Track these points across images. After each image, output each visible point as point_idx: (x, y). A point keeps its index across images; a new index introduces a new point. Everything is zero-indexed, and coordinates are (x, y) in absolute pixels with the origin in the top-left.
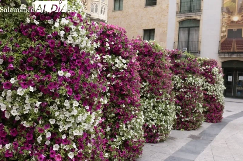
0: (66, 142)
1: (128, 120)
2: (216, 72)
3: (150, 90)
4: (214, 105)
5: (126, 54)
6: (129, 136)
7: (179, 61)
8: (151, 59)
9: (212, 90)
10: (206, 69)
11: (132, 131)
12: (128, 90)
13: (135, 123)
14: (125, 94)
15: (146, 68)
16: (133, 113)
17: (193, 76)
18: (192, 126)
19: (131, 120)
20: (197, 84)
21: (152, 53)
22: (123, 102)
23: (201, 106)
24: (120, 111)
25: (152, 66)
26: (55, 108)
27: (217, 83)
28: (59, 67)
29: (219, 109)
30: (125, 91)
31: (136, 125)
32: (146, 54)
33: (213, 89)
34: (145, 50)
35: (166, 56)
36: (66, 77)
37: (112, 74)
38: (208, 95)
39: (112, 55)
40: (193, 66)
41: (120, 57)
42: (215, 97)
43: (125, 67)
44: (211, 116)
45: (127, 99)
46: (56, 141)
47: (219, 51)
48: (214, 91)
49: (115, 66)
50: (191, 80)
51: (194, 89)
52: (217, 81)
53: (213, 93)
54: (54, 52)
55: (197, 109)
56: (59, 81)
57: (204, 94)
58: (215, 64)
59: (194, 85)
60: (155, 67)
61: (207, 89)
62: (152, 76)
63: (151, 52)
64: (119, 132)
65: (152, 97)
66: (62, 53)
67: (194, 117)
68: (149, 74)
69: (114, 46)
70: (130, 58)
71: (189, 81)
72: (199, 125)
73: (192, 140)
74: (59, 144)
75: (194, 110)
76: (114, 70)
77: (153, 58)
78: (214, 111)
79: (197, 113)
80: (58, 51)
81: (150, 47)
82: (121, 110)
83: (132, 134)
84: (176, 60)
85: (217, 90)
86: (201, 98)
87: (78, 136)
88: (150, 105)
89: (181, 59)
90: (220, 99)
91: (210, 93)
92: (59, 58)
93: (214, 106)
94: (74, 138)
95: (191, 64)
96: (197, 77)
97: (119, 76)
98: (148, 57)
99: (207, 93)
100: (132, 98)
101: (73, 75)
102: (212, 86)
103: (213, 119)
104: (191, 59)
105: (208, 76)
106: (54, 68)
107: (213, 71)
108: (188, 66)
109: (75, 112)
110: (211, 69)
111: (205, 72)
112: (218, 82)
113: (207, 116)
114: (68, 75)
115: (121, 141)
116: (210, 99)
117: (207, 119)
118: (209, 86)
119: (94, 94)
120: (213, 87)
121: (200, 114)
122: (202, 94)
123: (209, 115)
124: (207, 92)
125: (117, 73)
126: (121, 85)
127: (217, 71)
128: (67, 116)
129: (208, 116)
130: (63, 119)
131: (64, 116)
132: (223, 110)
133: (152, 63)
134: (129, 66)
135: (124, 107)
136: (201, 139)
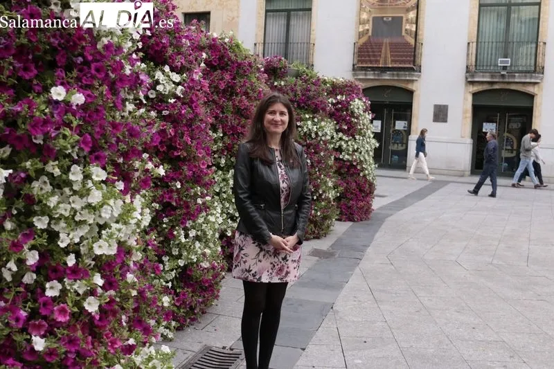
0: (76, 273)
1: (190, 219)
2: (358, 108)
3: (226, 149)
4: (356, 182)
5: (179, 61)
6: (193, 257)
7: (283, 83)
8: (227, 77)
9: (351, 149)
10: (338, 103)
11: (197, 244)
12: (186, 147)
13: (204, 225)
14: (179, 156)
15: (216, 97)
16: (199, 201)
17: (314, 118)
18: (314, 229)
19: (197, 217)
20: (323, 136)
21: (229, 63)
22: (175, 177)
23: (330, 184)
24: (171, 198)
25: (230, 92)
26: (43, 187)
27: (360, 134)
28: (49, 81)
29: (365, 191)
30: (181, 150)
31: (207, 230)
32: (216, 64)
33: (353, 148)
34: (212, 56)
35: (258, 69)
36: (72, 106)
37: (149, 108)
38: (342, 160)
39: (148, 62)
40: (314, 95)
41: (167, 69)
42: (357, 164)
43: (179, 90)
44: (349, 208)
45: (185, 168)
46: (50, 272)
47: (354, 65)
48: (354, 151)
49: (155, 89)
50: (310, 128)
51: (316, 147)
52: (361, 129)
53: (352, 155)
54: (37, 41)
55: (324, 192)
56: (55, 115)
57: (336, 159)
58: (356, 91)
59: (315, 138)
60: (236, 96)
61: (340, 146)
62: (230, 116)
63: (226, 60)
64: (171, 249)
65: (230, 166)
66: (57, 42)
67: (316, 210)
68: (223, 113)
69: (152, 41)
70: (188, 70)
71: (305, 130)
72: (328, 227)
73: (318, 261)
74: (61, 281)
75: (318, 195)
76: (152, 99)
77: (231, 75)
78: (356, 195)
79: (323, 200)
80: (49, 38)
81: (224, 48)
82: (175, 196)
83: (200, 252)
84: (275, 80)
85: (362, 149)
86: (331, 167)
87: (104, 257)
88: (228, 184)
89: (287, 79)
90: (366, 169)
91: (347, 157)
92: (49, 58)
93: (355, 184)
94: (93, 263)
95: (310, 91)
96: (322, 120)
97: (165, 113)
98: (219, 71)
99: (341, 157)
100: (195, 166)
101: (89, 100)
102: (350, 140)
103: (353, 214)
104: (308, 80)
105: (343, 117)
106: (38, 84)
107: (352, 107)
108: (303, 95)
109: (96, 197)
110: (348, 103)
111: (336, 109)
112: (362, 131)
113: (341, 208)
114: (78, 98)
115: (176, 269)
116: (346, 170)
117: (341, 213)
118: (344, 140)
119: (137, 152)
120: (354, 143)
121: (330, 202)
122: (333, 158)
123: (345, 205)
124: (341, 154)
125: (160, 106)
126: (171, 134)
127: (361, 107)
128: (77, 206)
129: (343, 207)
130: (67, 214)
131: (68, 207)
132: (373, 193)
133: (229, 87)
134: (188, 91)
135: (179, 187)
136: (336, 256)
